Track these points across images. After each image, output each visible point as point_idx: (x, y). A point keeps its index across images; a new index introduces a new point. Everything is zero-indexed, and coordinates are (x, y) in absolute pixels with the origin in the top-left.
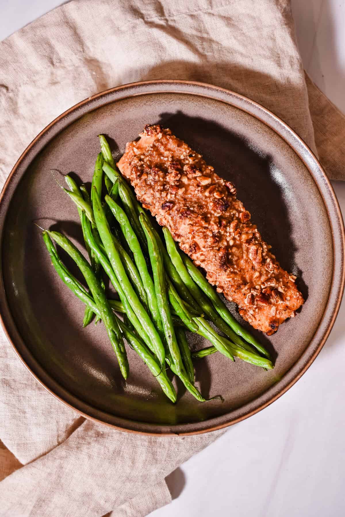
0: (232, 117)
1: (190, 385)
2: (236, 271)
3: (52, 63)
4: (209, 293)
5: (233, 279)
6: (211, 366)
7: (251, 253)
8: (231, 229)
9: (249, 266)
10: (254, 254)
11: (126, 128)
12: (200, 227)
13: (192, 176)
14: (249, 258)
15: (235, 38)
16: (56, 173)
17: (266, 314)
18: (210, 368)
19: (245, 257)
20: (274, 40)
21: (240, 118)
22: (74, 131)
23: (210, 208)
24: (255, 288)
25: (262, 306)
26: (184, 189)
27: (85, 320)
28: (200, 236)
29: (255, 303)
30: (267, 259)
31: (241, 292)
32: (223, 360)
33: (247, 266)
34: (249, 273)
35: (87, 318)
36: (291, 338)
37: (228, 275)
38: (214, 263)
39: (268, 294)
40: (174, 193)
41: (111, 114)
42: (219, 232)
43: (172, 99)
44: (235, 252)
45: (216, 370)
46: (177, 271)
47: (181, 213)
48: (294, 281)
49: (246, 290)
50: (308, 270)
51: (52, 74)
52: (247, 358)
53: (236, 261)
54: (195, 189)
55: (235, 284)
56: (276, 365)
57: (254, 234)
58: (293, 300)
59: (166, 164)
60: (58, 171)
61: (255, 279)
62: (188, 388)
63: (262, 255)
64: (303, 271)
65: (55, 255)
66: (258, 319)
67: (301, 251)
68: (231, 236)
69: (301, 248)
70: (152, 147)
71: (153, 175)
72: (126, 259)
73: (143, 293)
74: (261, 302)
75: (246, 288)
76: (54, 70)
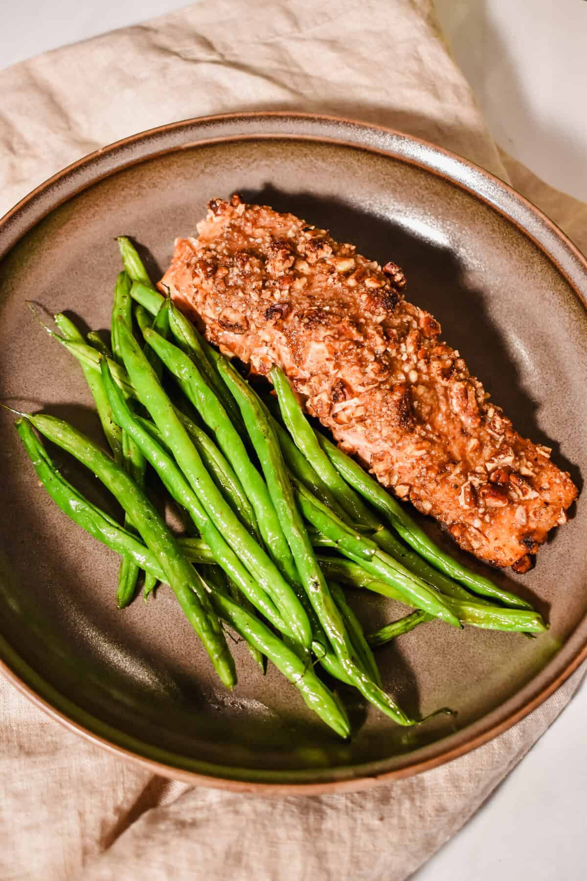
0: (370, 181)
1: (376, 690)
2: (431, 436)
3: (11, 149)
4: (382, 501)
5: (428, 453)
6: (412, 660)
7: (455, 397)
8: (408, 348)
9: (455, 428)
10: (462, 397)
11: (169, 225)
12: (348, 342)
13: (317, 257)
14: (451, 411)
15: (349, 66)
16: (37, 310)
17: (508, 526)
18: (410, 662)
19: (443, 408)
20: (420, 60)
21: (384, 179)
22: (71, 222)
23: (363, 305)
24: (474, 473)
25: (496, 508)
26: (304, 280)
27: (121, 591)
28: (352, 361)
29: (481, 502)
30: (487, 411)
31: (448, 482)
32: (434, 643)
33: (451, 427)
34: (457, 442)
35: (126, 587)
36: (570, 567)
37: (417, 443)
38: (385, 416)
39: (503, 484)
40: (287, 287)
41: (139, 194)
42: (386, 352)
43: (253, 157)
44: (422, 395)
45: (422, 665)
46: (308, 461)
47: (307, 317)
48: (548, 456)
49: (456, 475)
50: (570, 435)
51: (13, 167)
52: (487, 619)
53: (430, 414)
54: (326, 277)
55: (434, 464)
56: (551, 621)
57: (454, 361)
58: (556, 488)
59: (261, 248)
60: (41, 305)
61: (471, 455)
62: (372, 699)
63: (477, 401)
64: (559, 441)
65: (45, 461)
66: (491, 537)
67: (547, 406)
68: (411, 363)
69: (545, 401)
70: (228, 228)
71: (239, 266)
72: (201, 439)
73: (246, 505)
74: (493, 496)
75: (458, 470)
76: (16, 161)
